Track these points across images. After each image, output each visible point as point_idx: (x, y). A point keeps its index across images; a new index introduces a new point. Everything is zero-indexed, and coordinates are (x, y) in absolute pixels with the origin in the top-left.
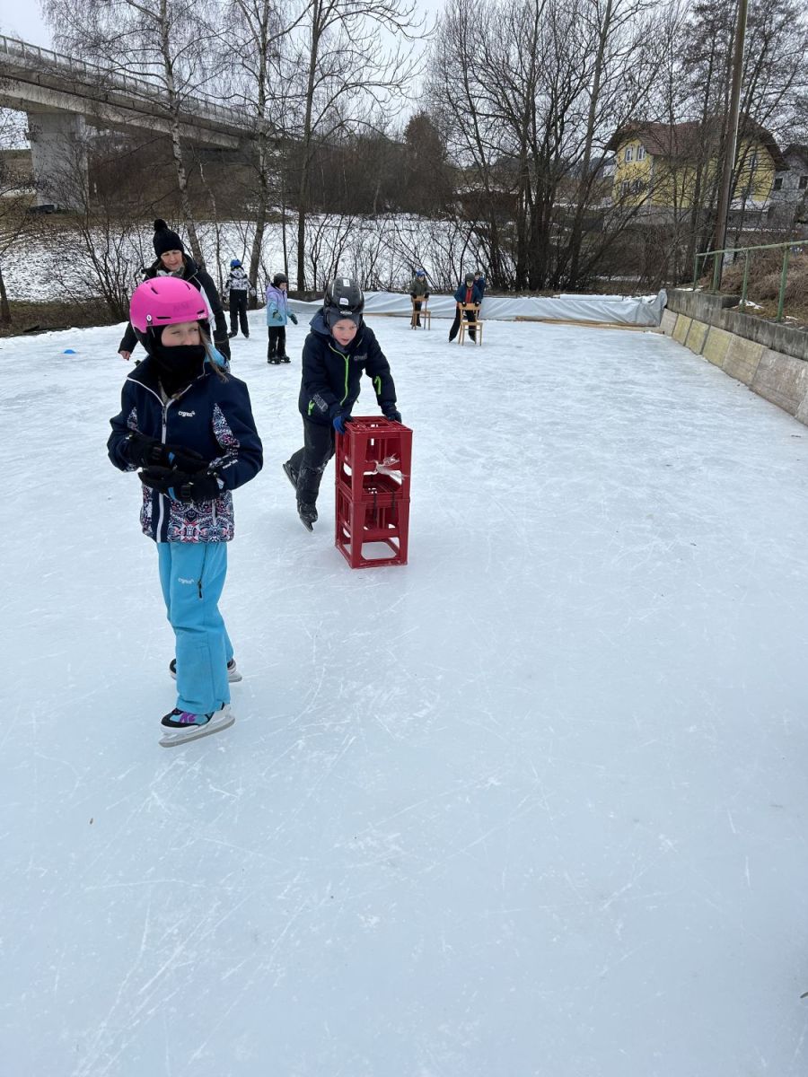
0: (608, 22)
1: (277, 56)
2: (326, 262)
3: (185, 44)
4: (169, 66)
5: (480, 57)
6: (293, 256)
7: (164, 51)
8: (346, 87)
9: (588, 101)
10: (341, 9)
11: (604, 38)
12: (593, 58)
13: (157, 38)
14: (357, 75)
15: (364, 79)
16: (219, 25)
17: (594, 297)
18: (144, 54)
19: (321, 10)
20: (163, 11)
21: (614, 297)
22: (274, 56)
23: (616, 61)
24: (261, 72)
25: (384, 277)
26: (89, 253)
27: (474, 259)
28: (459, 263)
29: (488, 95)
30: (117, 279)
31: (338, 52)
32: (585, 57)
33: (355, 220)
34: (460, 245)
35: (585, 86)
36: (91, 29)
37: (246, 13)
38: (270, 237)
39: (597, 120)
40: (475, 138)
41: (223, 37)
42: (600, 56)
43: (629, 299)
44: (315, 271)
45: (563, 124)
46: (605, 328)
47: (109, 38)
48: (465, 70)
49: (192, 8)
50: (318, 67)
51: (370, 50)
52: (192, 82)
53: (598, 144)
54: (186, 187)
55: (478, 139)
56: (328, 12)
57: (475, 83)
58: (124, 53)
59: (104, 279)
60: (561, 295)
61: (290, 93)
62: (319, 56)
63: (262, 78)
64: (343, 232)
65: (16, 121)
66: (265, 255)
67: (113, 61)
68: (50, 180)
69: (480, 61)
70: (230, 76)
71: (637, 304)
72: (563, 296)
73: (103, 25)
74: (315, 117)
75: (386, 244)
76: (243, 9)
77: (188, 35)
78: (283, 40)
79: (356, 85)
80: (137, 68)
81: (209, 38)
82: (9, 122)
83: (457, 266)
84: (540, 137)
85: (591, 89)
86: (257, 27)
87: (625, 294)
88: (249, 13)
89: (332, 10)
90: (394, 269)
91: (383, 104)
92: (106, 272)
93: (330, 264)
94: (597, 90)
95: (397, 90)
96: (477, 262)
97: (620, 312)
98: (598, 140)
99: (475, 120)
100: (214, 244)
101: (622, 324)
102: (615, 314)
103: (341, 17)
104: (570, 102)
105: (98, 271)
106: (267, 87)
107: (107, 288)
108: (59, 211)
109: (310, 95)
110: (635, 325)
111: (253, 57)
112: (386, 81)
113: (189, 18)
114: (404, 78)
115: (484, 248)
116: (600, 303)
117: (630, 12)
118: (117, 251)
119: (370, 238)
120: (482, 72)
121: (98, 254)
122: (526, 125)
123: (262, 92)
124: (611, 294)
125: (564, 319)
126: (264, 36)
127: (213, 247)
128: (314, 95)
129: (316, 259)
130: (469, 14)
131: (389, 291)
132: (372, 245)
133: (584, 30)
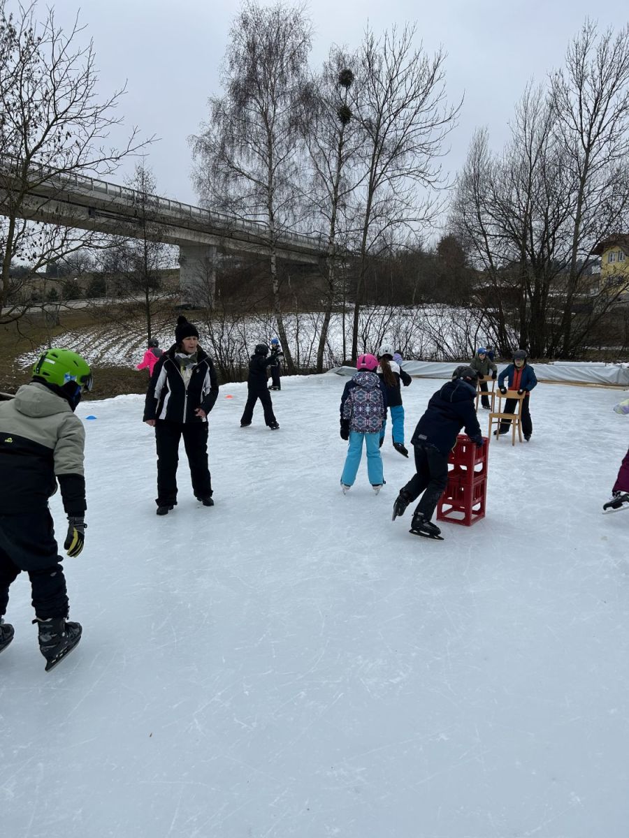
0: (586, 169)
1: (344, 206)
2: (373, 339)
3: (283, 201)
4: (272, 215)
5: (489, 197)
6: (350, 337)
7: (269, 207)
8: (391, 223)
9: (573, 223)
10: (389, 174)
11: (583, 180)
12: (575, 195)
13: (265, 198)
14: (399, 214)
15: (404, 216)
16: (306, 189)
17: (583, 363)
18: (256, 209)
19: (375, 175)
20: (270, 182)
21: (599, 363)
22: (342, 205)
23: (594, 195)
24: (333, 216)
25: (416, 350)
26: (209, 337)
27: (485, 336)
28: (473, 339)
29: (495, 222)
30: (227, 353)
31: (386, 201)
32: (569, 194)
33: (395, 310)
34: (474, 327)
35: (570, 213)
36: (223, 195)
37: (325, 180)
38: (334, 324)
39: (581, 236)
40: (485, 251)
41: (309, 195)
42: (581, 193)
43: (611, 365)
44: (365, 347)
45: (554, 239)
46: (592, 387)
47: (234, 200)
48: (478, 206)
49: (289, 179)
50: (372, 211)
51: (409, 198)
52: (286, 224)
53: (582, 252)
54: (278, 292)
55: (488, 252)
56: (380, 176)
57: (486, 215)
58: (243, 208)
59: (218, 353)
60: (555, 363)
61: (353, 228)
62: (373, 203)
63: (333, 220)
64: (386, 319)
65: (171, 254)
66: (330, 336)
67: (236, 214)
68: (189, 290)
69: (490, 201)
70: (312, 219)
71: (618, 369)
72: (557, 363)
73: (231, 192)
74: (368, 243)
75: (418, 327)
76: (323, 177)
77: (285, 196)
78: (349, 195)
79: (398, 221)
80: (251, 218)
81: (299, 196)
82: (167, 254)
83: (473, 341)
84: (537, 248)
85: (575, 216)
86: (332, 189)
87: (607, 361)
88: (327, 180)
89: (383, 175)
90: (424, 344)
91: (417, 233)
92: (220, 349)
93: (376, 342)
94: (579, 216)
95: (428, 222)
96: (488, 337)
97: (603, 375)
98: (583, 249)
99: (486, 240)
100: (294, 329)
101: (605, 384)
102: (599, 376)
103: (389, 179)
104: (559, 224)
105: (215, 348)
106: (336, 225)
107: (220, 359)
108: (194, 308)
109: (365, 230)
110: (617, 385)
111: (328, 207)
112: (420, 217)
113: (287, 185)
114: (433, 215)
115: (493, 327)
116: (587, 368)
117: (603, 162)
118: (228, 335)
119: (406, 322)
120: (491, 207)
121: (216, 337)
122: (524, 241)
123: (333, 229)
124: (596, 361)
125: (556, 379)
126: (336, 193)
127: (294, 332)
128: (369, 229)
129: (366, 339)
130: (481, 170)
131: (419, 360)
132: (407, 328)
133: (569, 176)
